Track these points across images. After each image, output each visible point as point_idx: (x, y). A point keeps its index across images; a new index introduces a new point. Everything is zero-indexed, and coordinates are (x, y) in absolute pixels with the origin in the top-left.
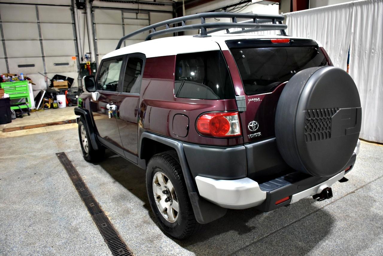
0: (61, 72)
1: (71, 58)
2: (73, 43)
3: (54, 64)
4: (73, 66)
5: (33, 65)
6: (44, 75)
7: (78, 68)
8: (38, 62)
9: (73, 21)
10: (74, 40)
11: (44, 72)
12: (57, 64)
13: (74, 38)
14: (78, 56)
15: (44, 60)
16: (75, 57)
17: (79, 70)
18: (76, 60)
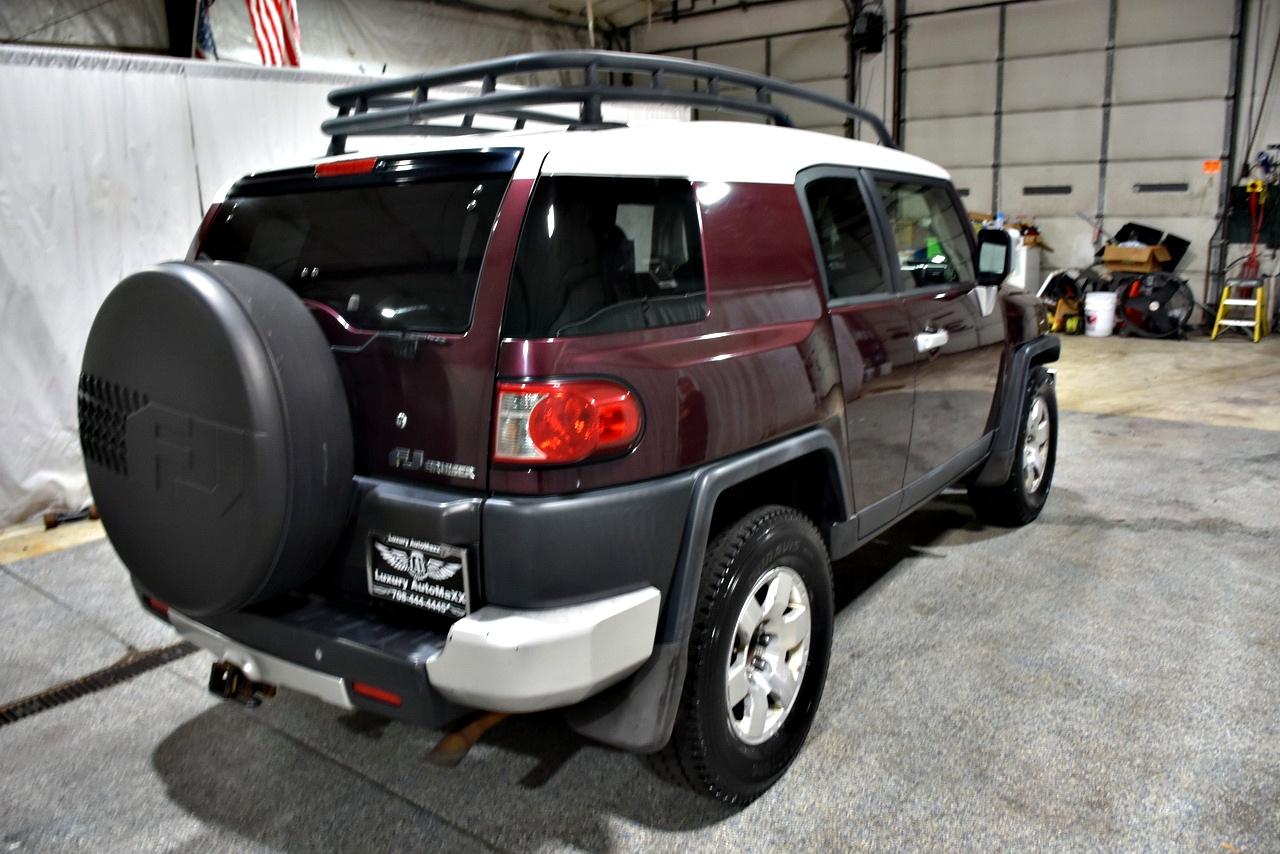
0: (1149, 216)
1: (1200, 164)
2: (1219, 110)
3: (1135, 186)
4: (1203, 194)
5: (1066, 190)
6: (1095, 221)
7: (1220, 205)
8: (1084, 179)
9: (1238, 27)
10: (1227, 98)
11: (1095, 212)
12: (1145, 188)
13: (1230, 90)
14: (1230, 158)
15: (1103, 173)
16: (1217, 160)
17: (1222, 210)
18: (1217, 174)
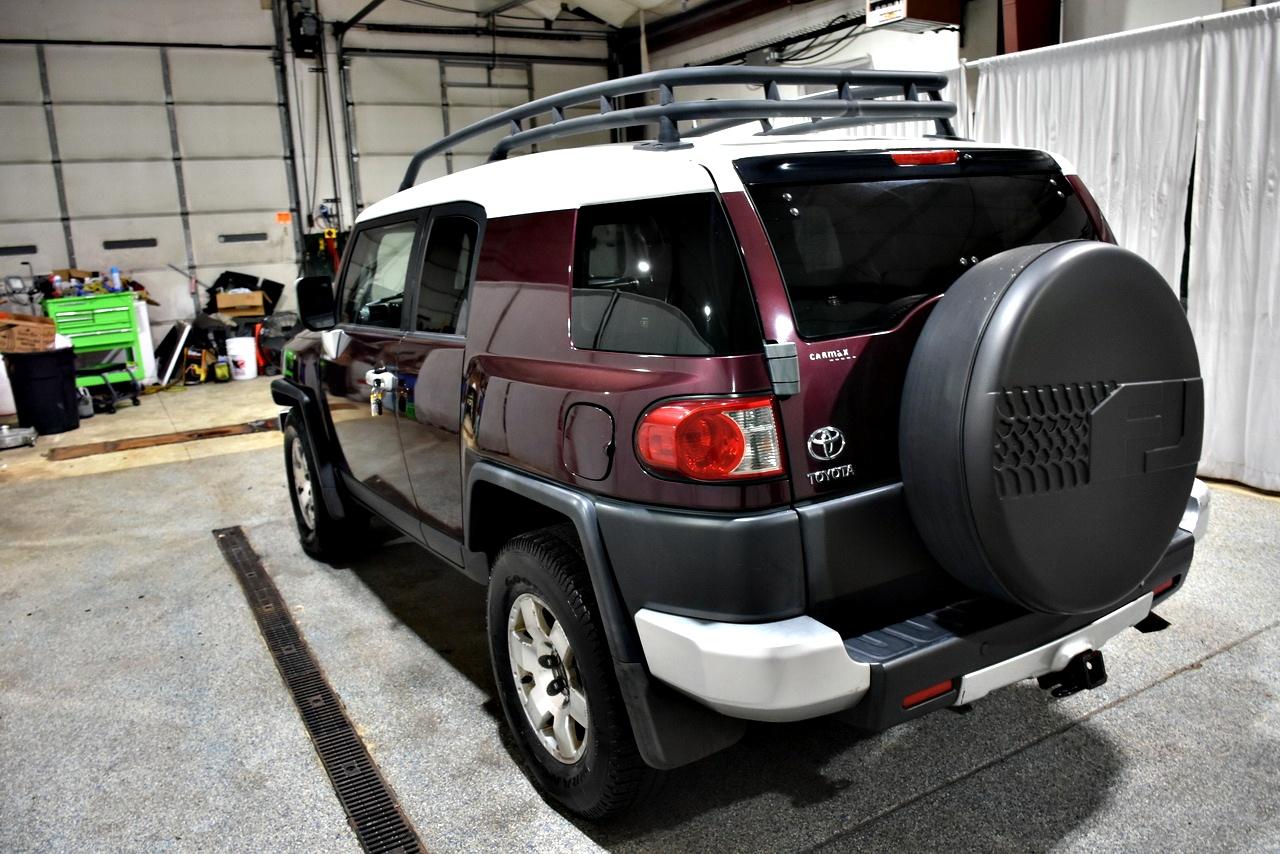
0: (240, 264)
1: (273, 216)
2: (280, 167)
3: (220, 236)
4: (281, 242)
5: (152, 243)
6: (187, 272)
7: (298, 251)
8: (168, 230)
9: (282, 97)
10: (285, 158)
11: (186, 264)
12: (229, 238)
13: (285, 151)
14: (297, 210)
15: (186, 225)
16: (287, 212)
17: (300, 256)
18: (289, 224)
